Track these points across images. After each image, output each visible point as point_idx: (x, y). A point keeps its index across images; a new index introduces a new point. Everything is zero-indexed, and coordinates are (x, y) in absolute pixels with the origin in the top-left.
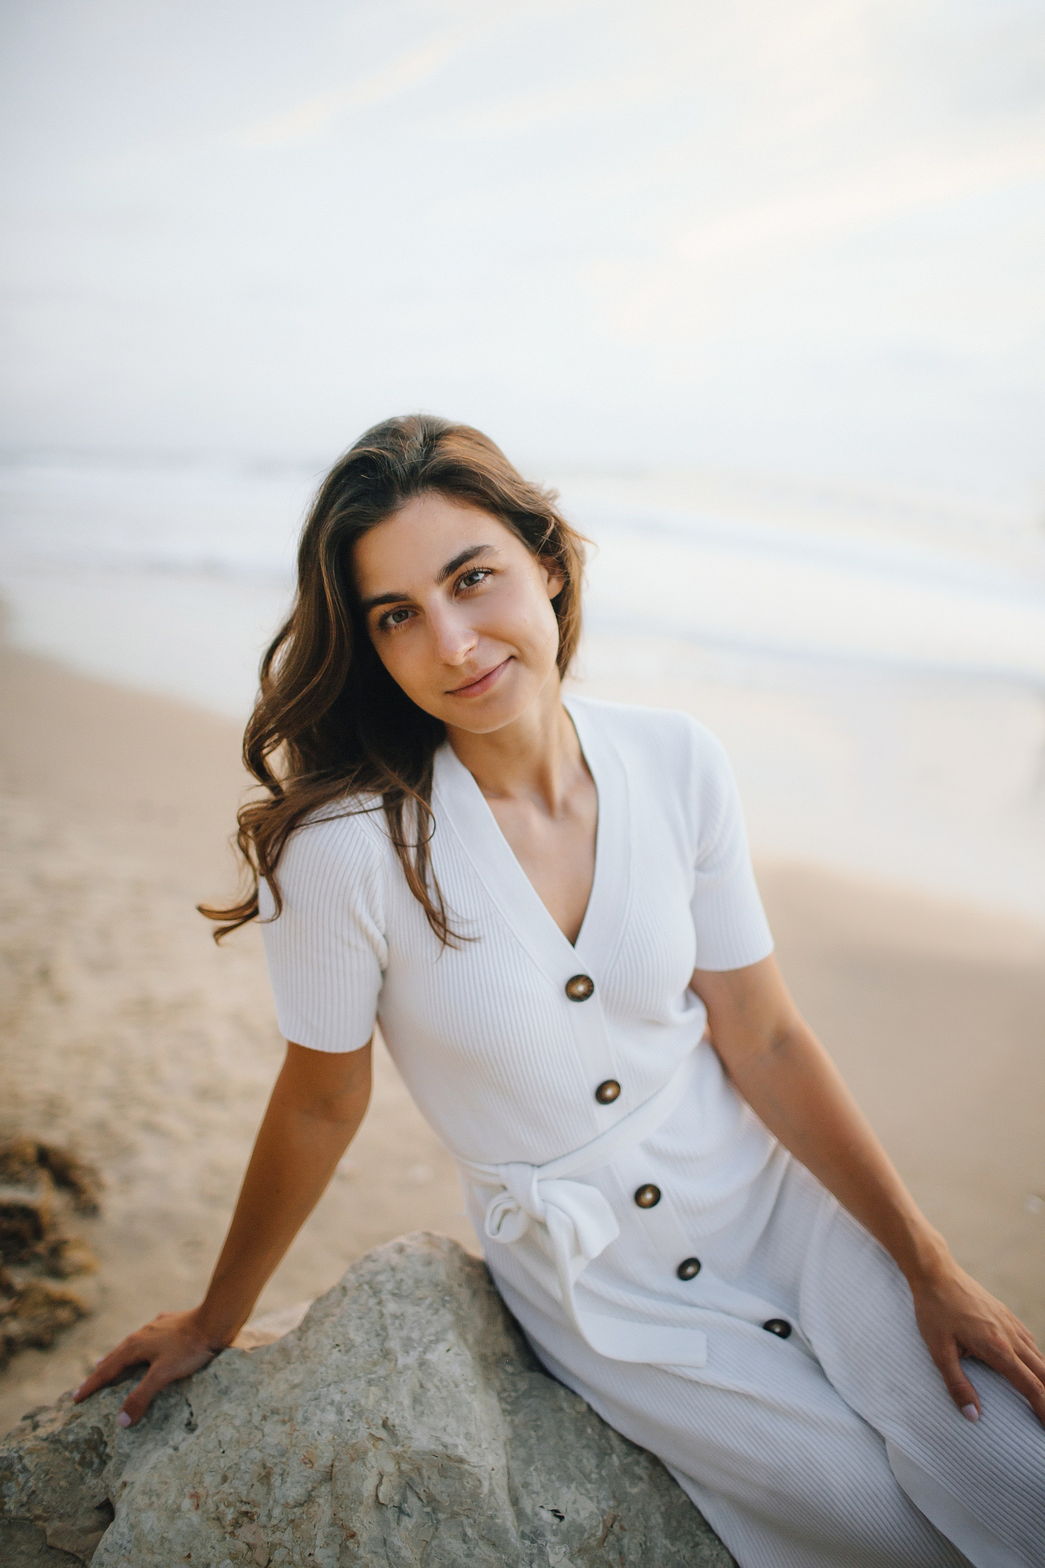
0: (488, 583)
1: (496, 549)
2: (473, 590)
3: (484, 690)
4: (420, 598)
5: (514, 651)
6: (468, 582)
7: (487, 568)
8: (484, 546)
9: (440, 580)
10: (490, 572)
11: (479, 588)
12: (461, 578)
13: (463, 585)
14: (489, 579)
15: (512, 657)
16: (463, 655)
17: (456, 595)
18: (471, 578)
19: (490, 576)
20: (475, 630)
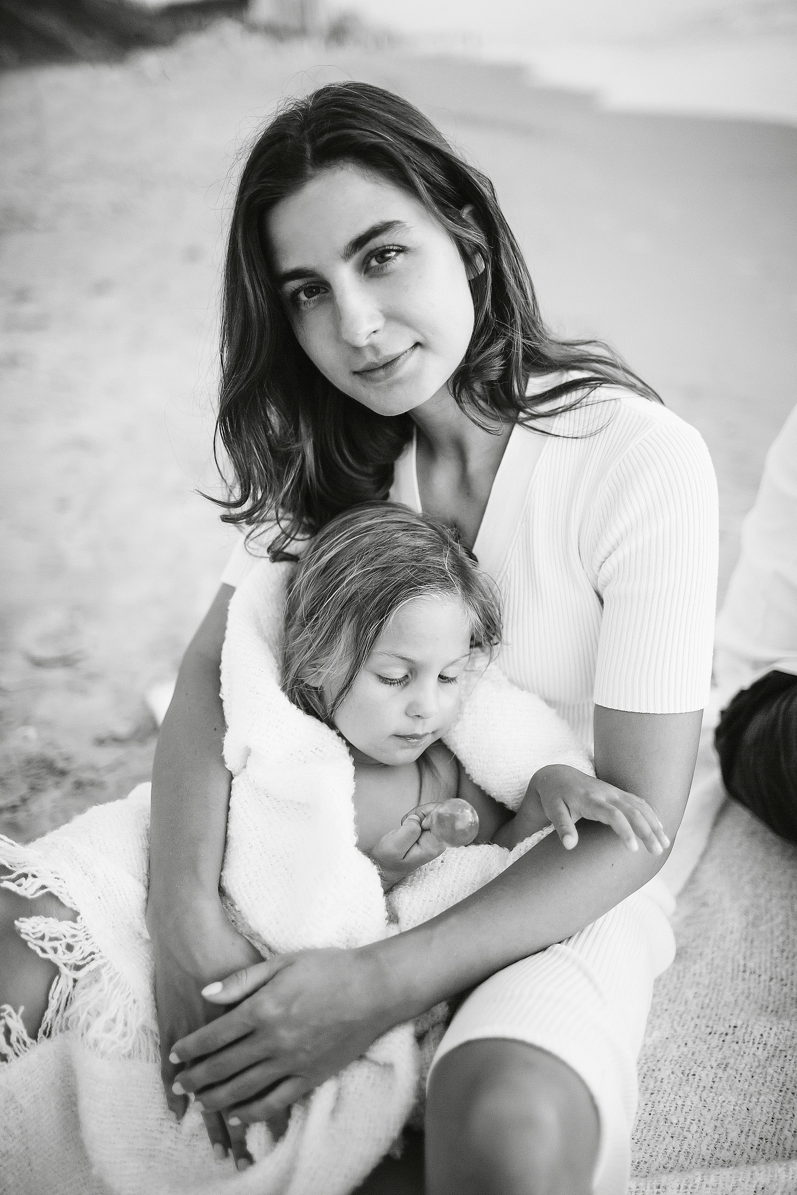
0: (398, 262)
1: (408, 225)
2: (382, 268)
3: (387, 376)
4: (327, 274)
5: (420, 339)
6: (379, 258)
7: (398, 246)
8: (394, 221)
9: (347, 256)
10: (402, 250)
11: (389, 267)
12: (371, 254)
13: (374, 263)
14: (401, 258)
15: (417, 344)
16: (365, 338)
17: (365, 273)
18: (382, 255)
19: (402, 255)
20: (382, 311)
